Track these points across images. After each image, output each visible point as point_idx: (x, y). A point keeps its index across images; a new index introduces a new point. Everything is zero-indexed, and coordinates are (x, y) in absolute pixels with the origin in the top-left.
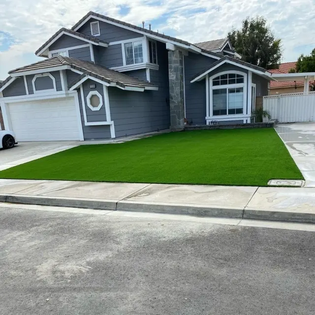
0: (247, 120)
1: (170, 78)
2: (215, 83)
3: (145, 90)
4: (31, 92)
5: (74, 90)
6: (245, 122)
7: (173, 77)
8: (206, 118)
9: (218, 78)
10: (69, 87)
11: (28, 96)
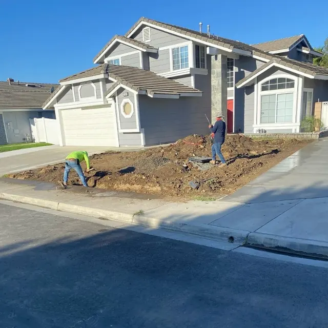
0: (296, 130)
1: (212, 84)
2: (264, 89)
3: (180, 97)
4: (77, 100)
5: (110, 97)
6: (293, 132)
7: (215, 82)
8: (254, 126)
9: (267, 83)
10: (105, 96)
11: (75, 103)
